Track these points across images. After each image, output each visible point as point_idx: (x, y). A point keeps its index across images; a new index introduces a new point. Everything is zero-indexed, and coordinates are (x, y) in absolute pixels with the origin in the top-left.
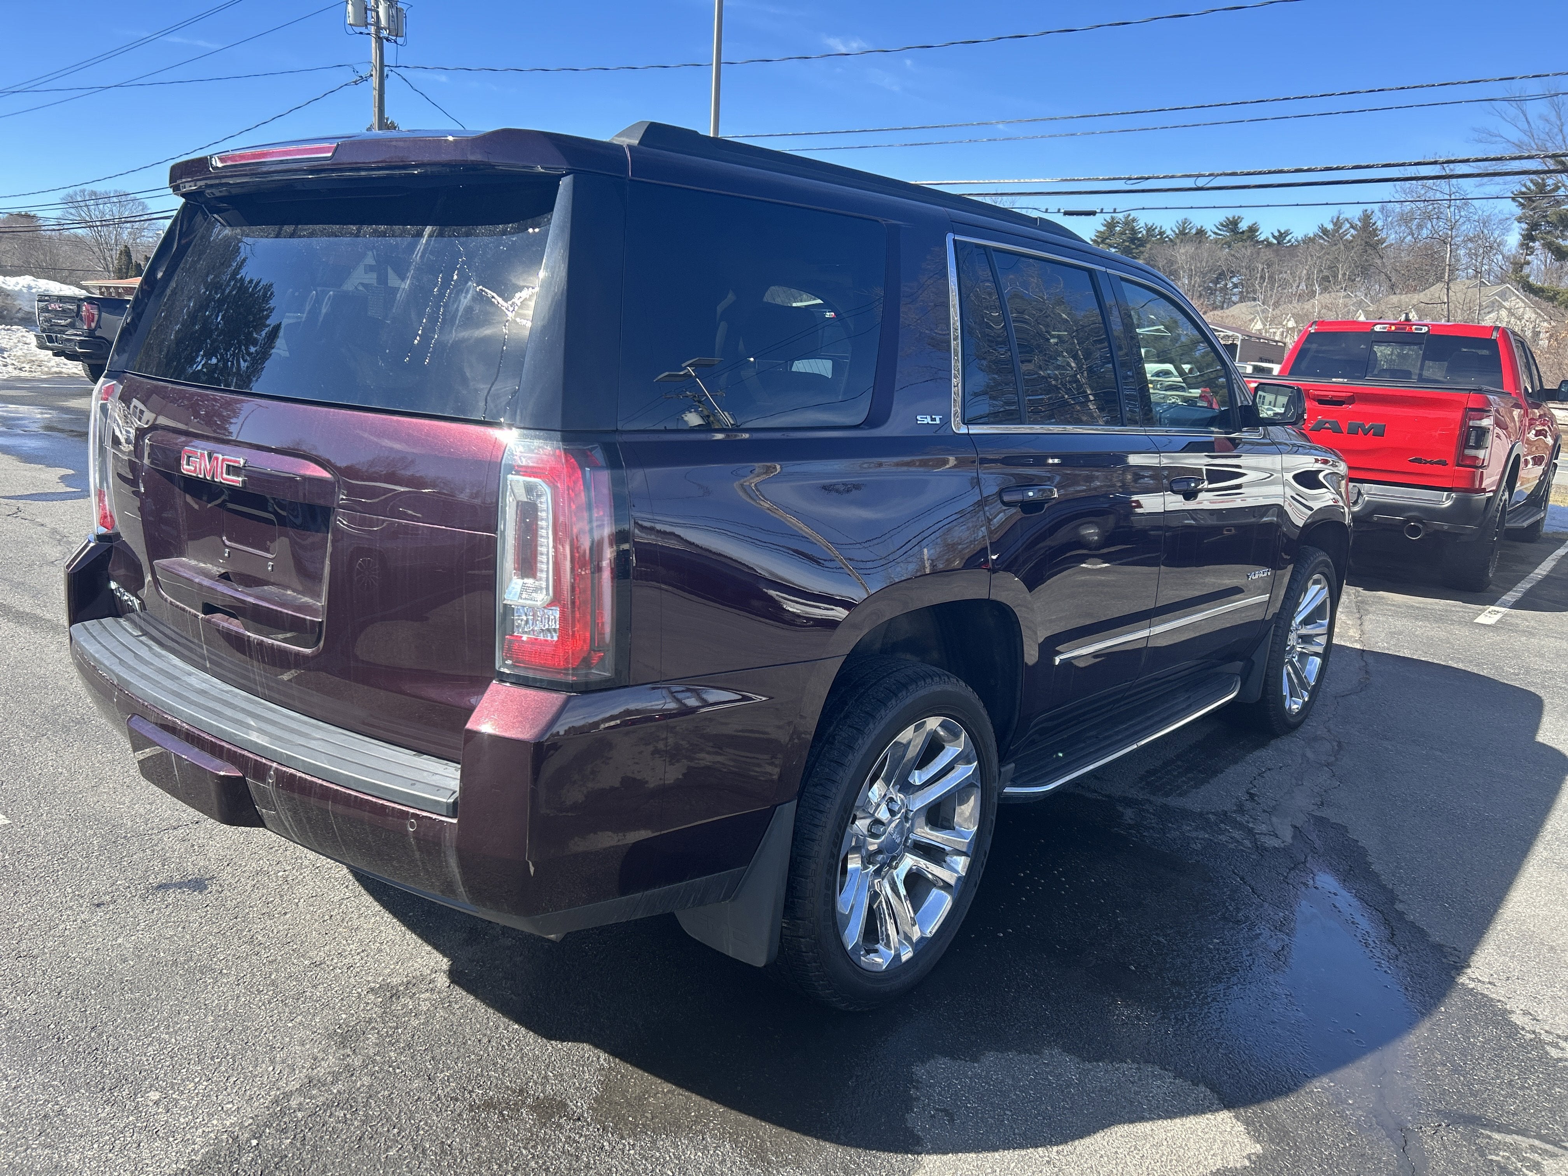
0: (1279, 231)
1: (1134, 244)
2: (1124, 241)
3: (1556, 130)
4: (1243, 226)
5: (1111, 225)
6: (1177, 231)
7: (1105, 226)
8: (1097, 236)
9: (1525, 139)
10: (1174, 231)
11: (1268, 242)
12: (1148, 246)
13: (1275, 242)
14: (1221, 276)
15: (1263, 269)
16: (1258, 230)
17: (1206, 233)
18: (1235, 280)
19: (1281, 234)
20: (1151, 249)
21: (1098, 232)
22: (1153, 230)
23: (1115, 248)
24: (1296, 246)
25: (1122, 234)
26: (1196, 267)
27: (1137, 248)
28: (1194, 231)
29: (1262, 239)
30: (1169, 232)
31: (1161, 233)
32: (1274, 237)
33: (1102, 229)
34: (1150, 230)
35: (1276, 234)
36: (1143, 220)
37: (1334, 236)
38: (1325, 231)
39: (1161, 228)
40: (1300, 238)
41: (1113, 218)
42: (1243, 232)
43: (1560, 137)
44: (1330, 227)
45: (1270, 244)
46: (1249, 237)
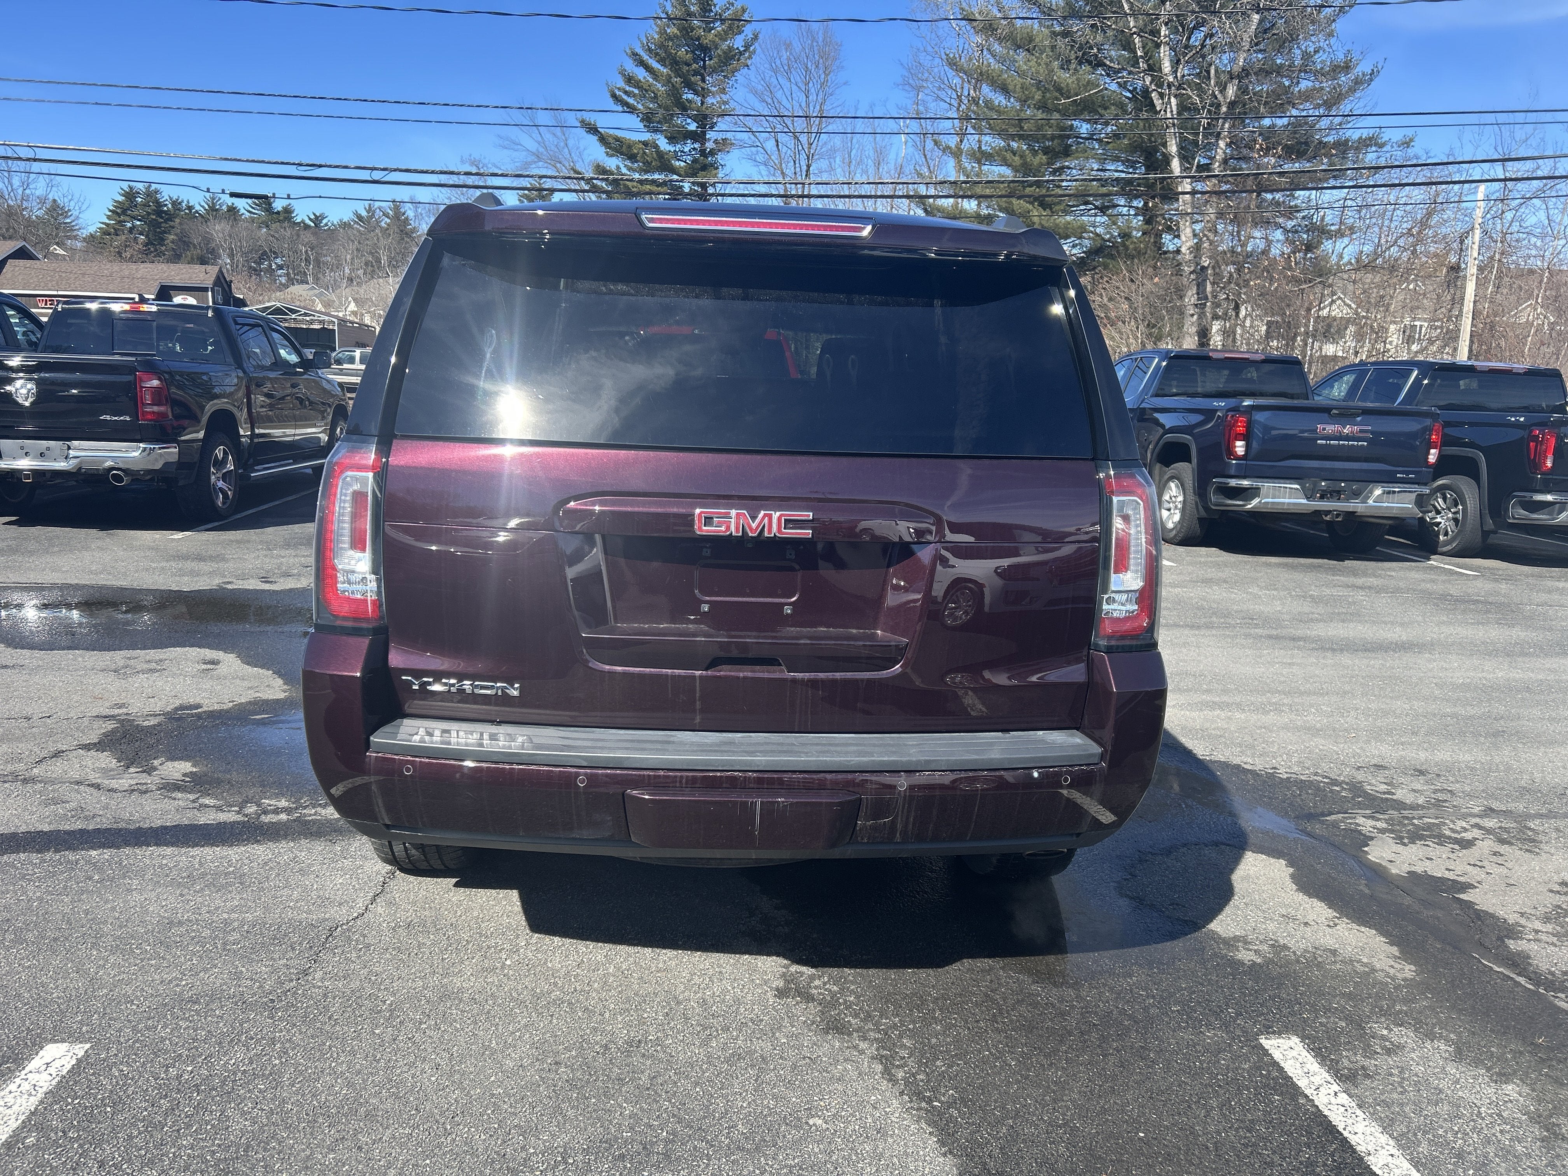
0: (315, 215)
1: (162, 217)
2: (149, 214)
3: (562, 144)
4: (278, 205)
5: (130, 195)
6: (207, 207)
7: (123, 195)
8: (115, 206)
9: (541, 150)
10: (203, 207)
11: (304, 224)
12: (177, 220)
13: (313, 225)
14: (264, 256)
15: (306, 252)
16: (293, 212)
17: (238, 211)
18: (279, 261)
19: (317, 217)
20: (180, 224)
21: (116, 201)
22: (180, 203)
23: (139, 220)
24: (333, 230)
25: (144, 205)
26: (235, 245)
27: (165, 222)
28: (224, 208)
29: (298, 221)
30: (198, 208)
31: (190, 208)
32: (310, 219)
33: (121, 199)
34: (176, 203)
35: (312, 217)
36: (167, 194)
37: (369, 222)
38: (360, 217)
39: (188, 202)
40: (335, 223)
41: (131, 188)
42: (278, 213)
43: (566, 150)
44: (364, 214)
45: (307, 227)
46: (285, 218)
